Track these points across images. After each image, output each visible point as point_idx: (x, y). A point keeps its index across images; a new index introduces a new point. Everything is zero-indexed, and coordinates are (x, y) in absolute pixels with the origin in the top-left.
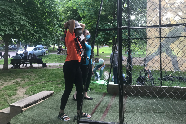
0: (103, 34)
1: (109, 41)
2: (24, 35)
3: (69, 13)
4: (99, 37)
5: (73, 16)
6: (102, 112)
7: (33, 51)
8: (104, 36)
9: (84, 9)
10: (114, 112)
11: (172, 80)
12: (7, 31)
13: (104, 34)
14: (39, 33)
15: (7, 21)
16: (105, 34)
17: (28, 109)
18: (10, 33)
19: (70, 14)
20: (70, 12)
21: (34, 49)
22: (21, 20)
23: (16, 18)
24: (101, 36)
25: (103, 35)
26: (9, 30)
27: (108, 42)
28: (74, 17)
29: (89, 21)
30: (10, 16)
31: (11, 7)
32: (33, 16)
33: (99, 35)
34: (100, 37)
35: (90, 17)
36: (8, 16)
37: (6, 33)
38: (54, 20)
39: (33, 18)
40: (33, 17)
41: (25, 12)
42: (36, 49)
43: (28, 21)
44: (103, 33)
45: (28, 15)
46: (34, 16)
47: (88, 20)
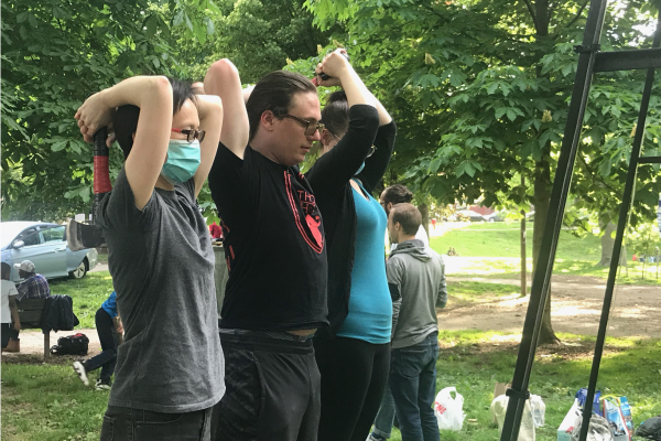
0: (474, 129)
4: (447, 151)
5: (268, 24)
7: (11, 246)
8: (479, 144)
13: (479, 134)
14: (61, 129)
16: (489, 132)
19: (250, 11)
21: (18, 238)
24: (462, 145)
25: (471, 136)
28: (273, 30)
29: (374, 50)
32: (20, 18)
33: (445, 138)
34: (458, 150)
35: (383, 22)
38: (150, 48)
39: (22, 31)
40: (17, 27)
42: (30, 238)
44: (473, 123)
46: (26, 24)
47: (372, 41)
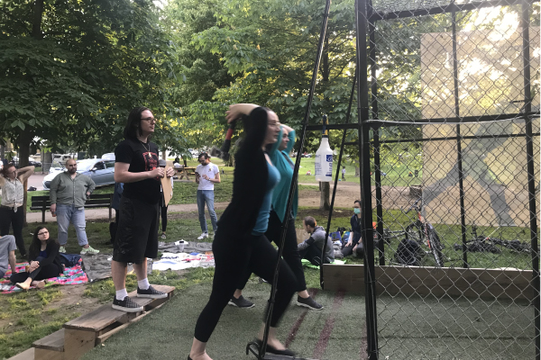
0: (296, 122)
1: (312, 140)
2: (72, 127)
3: (198, 65)
5: (208, 72)
6: (313, 339)
7: (91, 170)
9: (242, 54)
10: (346, 339)
11: (494, 252)
12: (32, 118)
15: (30, 89)
17: (112, 336)
18: (42, 123)
19: (200, 66)
20: (198, 61)
21: (94, 166)
22: (69, 86)
23: (56, 82)
26: (39, 115)
27: (310, 145)
28: (210, 74)
29: (254, 86)
30: (40, 76)
31: (41, 52)
36: (34, 75)
37: (31, 122)
39: (102, 79)
40: (100, 77)
41: (79, 64)
42: (100, 166)
43: (88, 89)
44: (295, 119)
45: (87, 73)
47: (253, 82)
